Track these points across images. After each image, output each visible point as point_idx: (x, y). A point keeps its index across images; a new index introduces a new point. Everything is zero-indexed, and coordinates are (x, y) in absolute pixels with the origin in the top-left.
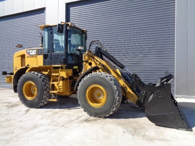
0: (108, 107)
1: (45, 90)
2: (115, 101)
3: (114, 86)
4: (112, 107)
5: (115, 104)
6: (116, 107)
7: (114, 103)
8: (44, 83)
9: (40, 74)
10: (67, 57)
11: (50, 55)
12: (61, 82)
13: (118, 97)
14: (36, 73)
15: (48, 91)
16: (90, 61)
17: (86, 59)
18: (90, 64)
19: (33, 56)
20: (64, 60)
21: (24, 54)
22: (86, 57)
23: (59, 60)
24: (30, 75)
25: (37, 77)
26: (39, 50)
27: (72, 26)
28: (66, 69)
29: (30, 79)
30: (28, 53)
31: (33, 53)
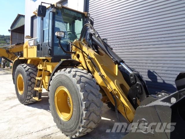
0: (73, 124)
1: (30, 86)
2: (80, 118)
3: (80, 93)
4: (78, 127)
6: (83, 127)
7: (80, 120)
9: (28, 67)
10: (53, 47)
11: (41, 45)
12: (47, 78)
13: (85, 112)
14: (25, 65)
15: (33, 87)
16: (78, 52)
17: (74, 49)
18: (78, 56)
19: (31, 47)
20: (50, 51)
21: (27, 46)
22: (74, 47)
23: (47, 51)
24: (20, 67)
25: (24, 70)
26: (35, 40)
27: (59, 7)
28: (52, 62)
29: (20, 72)
30: (29, 44)
31: (32, 44)
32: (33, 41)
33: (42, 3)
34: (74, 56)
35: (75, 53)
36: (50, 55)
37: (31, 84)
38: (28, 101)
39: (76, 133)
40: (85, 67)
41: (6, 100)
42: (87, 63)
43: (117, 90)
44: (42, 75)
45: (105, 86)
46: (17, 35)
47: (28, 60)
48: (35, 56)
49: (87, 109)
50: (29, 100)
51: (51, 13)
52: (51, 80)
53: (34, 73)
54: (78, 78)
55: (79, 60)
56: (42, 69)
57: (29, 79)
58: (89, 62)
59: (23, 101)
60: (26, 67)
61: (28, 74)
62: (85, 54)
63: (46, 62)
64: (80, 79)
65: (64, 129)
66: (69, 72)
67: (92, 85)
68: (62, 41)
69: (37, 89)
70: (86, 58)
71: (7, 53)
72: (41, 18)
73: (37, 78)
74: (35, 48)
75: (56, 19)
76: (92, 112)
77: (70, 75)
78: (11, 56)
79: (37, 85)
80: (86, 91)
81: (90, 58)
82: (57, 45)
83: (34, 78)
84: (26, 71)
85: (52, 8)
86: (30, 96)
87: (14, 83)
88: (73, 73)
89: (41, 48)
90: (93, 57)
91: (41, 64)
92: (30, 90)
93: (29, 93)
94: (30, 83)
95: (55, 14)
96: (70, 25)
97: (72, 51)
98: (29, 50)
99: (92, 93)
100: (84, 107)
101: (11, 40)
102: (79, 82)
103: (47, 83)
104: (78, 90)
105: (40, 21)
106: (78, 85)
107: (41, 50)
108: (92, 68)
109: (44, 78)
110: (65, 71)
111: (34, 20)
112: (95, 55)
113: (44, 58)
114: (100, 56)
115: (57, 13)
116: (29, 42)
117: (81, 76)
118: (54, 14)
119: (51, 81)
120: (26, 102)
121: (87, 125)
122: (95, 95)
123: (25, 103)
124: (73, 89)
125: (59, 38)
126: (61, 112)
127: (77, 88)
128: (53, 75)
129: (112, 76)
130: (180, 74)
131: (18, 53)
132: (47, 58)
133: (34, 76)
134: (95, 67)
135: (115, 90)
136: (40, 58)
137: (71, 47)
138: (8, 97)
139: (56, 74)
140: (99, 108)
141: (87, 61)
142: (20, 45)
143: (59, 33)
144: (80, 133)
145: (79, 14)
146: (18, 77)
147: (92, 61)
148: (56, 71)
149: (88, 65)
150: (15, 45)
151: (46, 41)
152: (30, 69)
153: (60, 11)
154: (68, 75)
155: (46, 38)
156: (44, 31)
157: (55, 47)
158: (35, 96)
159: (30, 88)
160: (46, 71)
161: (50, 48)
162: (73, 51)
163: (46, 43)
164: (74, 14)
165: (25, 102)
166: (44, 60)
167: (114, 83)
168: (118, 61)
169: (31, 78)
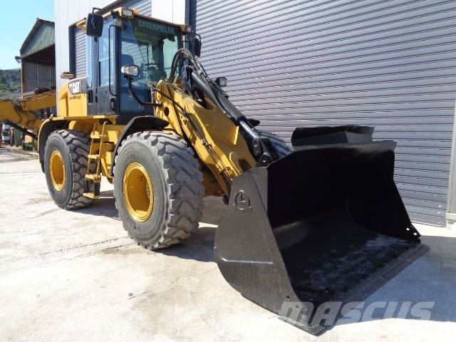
0: (155, 224)
1: (76, 171)
2: (165, 211)
3: (163, 170)
4: (162, 227)
5: (167, 217)
6: (169, 225)
7: (165, 215)
8: (75, 156)
9: (71, 136)
10: (118, 95)
11: (94, 92)
12: (109, 155)
13: (171, 201)
14: (65, 133)
15: (82, 174)
16: (165, 105)
17: (158, 99)
18: (167, 112)
19: (75, 96)
20: (112, 103)
21: (67, 93)
22: (158, 94)
23: (107, 104)
24: (55, 136)
25: (64, 142)
26: (83, 82)
27: (127, 16)
28: (117, 124)
29: (55, 146)
30: (71, 89)
31: (76, 90)
32: (78, 83)
33: (94, 9)
34: (159, 112)
35: (160, 106)
36: (113, 110)
37: (79, 169)
38: (74, 202)
39: (160, 237)
40: (179, 131)
41: (29, 203)
42: (183, 123)
43: (232, 169)
44: (98, 151)
45: (213, 163)
46: (37, 69)
47: (70, 121)
48: (84, 114)
49: (174, 194)
50: (76, 199)
51: (113, 29)
52: (117, 154)
53: (84, 146)
54: (160, 146)
55: (169, 119)
56: (98, 138)
57: (74, 158)
58: (186, 122)
59: (65, 203)
60: (68, 135)
61: (72, 149)
62: (178, 108)
63: (106, 124)
64: (164, 148)
65: (140, 235)
66: (146, 137)
67: (185, 157)
68: (135, 84)
69: (91, 177)
70: (180, 115)
71: (17, 111)
72: (93, 38)
73: (90, 156)
74: (84, 98)
75: (123, 36)
76: (184, 201)
77: (147, 143)
78: (25, 119)
79: (90, 171)
80: (173, 167)
81: (187, 115)
82: (126, 90)
83: (83, 156)
84: (68, 143)
85: (114, 18)
86: (77, 191)
87: (43, 171)
88: (152, 138)
89: (96, 97)
90: (193, 111)
91: (96, 129)
92: (77, 179)
93: (75, 186)
94: (77, 166)
95: (121, 30)
96: (153, 49)
97: (154, 101)
98: (69, 101)
99: (184, 170)
100: (170, 193)
101: (24, 81)
102: (162, 152)
103: (109, 165)
104: (160, 164)
105: (91, 42)
106: (160, 158)
107: (97, 101)
108: (191, 132)
109: (104, 156)
110: (138, 135)
111: (77, 35)
112: (196, 108)
113: (103, 117)
114: (205, 110)
115: (125, 27)
116: (70, 85)
117: (166, 143)
118: (118, 30)
119: (117, 157)
120: (70, 205)
121: (177, 222)
122: (190, 175)
123: (68, 206)
124: (152, 164)
125: (129, 78)
126: (135, 210)
127: (159, 163)
128: (120, 145)
129: (225, 145)
130: (297, 129)
131: (42, 111)
132: (107, 117)
133: (85, 153)
134: (196, 129)
135: (229, 169)
136: (95, 117)
137: (154, 94)
138: (32, 199)
139: (125, 143)
140: (197, 196)
141: (182, 120)
142: (45, 93)
143: (127, 68)
144: (166, 236)
145: (169, 28)
146: (52, 157)
147: (190, 121)
148: (125, 137)
149: (185, 127)
150: (33, 93)
151: (105, 84)
152: (75, 139)
153: (129, 24)
154: (144, 142)
155: (105, 77)
156: (100, 63)
157: (123, 96)
158: (87, 191)
159: (77, 176)
160: (106, 141)
161: (114, 97)
162: (157, 102)
163: (104, 88)
164: (159, 29)
165: (67, 204)
166: (101, 121)
167: (228, 157)
168: (236, 117)
169: (79, 156)
